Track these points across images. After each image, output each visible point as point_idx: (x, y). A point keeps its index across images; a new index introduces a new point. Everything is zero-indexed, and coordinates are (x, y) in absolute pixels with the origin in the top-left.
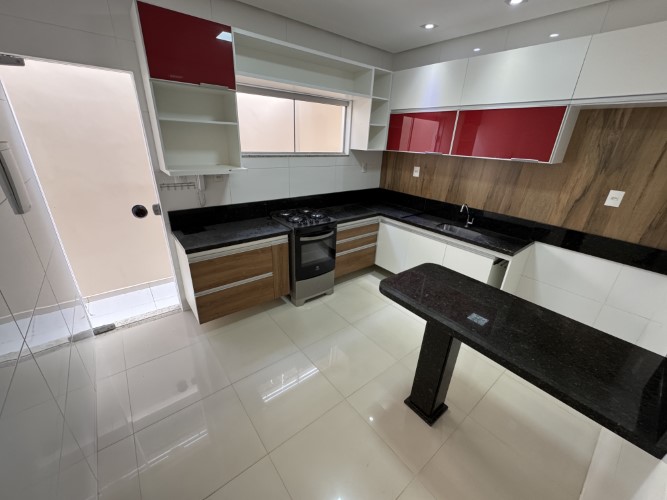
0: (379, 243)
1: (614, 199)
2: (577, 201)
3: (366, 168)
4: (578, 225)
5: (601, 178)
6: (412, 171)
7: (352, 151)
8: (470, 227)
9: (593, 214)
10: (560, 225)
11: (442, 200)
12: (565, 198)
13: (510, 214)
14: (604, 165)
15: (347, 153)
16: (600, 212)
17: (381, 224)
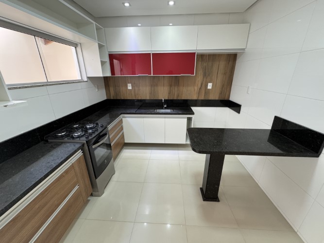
0: (125, 130)
1: (210, 86)
2: (200, 89)
3: (98, 89)
4: (202, 97)
5: (205, 79)
6: (127, 86)
7: (88, 78)
8: (166, 108)
9: (205, 93)
10: (196, 99)
11: (148, 98)
12: (196, 88)
13: (179, 98)
14: (205, 75)
15: (86, 79)
16: (207, 92)
17: (123, 119)
